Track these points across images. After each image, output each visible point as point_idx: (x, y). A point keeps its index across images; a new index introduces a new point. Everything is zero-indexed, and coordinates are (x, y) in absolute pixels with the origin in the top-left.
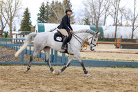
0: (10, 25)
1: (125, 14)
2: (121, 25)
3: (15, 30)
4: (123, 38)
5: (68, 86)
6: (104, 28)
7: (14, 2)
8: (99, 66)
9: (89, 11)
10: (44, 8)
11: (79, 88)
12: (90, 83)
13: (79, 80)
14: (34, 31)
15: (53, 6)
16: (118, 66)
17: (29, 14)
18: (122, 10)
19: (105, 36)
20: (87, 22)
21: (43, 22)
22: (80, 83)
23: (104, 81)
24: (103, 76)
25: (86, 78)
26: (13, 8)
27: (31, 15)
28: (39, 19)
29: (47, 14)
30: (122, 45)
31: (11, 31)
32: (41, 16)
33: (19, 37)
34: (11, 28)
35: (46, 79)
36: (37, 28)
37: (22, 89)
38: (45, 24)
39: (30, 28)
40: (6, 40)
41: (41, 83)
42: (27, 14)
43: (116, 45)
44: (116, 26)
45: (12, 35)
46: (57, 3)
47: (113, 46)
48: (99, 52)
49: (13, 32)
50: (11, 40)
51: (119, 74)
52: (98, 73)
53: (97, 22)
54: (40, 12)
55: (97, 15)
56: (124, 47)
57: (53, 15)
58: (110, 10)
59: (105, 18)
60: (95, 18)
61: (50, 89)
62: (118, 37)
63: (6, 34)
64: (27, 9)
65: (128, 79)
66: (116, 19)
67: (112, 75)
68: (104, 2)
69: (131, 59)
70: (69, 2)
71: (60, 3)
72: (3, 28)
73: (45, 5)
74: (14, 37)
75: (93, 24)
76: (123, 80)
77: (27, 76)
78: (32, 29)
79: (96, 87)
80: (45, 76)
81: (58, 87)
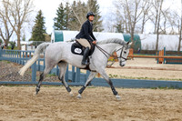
0: (18, 33)
1: (169, 18)
2: (165, 33)
3: (24, 40)
4: (167, 49)
5: (94, 113)
6: (141, 36)
7: (23, 3)
8: (136, 87)
9: (122, 14)
10: (62, 11)
11: (109, 116)
12: (123, 109)
13: (109, 105)
14: (49, 41)
15: (75, 8)
16: (160, 87)
17: (42, 18)
18: (165, 13)
19: (144, 48)
20: (119, 29)
21: (62, 29)
22: (110, 109)
23: (141, 106)
24: (140, 100)
25: (118, 103)
26: (22, 11)
27: (45, 20)
28: (56, 25)
29: (67, 18)
30: (166, 59)
31: (19, 40)
32: (59, 20)
33: (29, 49)
34: (19, 37)
35: (65, 104)
36: (53, 37)
37: (34, 117)
38: (64, 32)
39: (44, 36)
40: (12, 53)
41: (59, 109)
42: (40, 19)
43: (157, 59)
44: (158, 34)
45: (20, 45)
46: (79, 3)
47: (154, 61)
48: (136, 68)
49: (22, 42)
50: (19, 53)
51: (162, 97)
52: (134, 96)
53: (133, 29)
54: (57, 16)
55: (133, 19)
56: (169, 61)
57: (74, 19)
58: (150, 14)
59: (144, 24)
60: (130, 23)
61: (70, 118)
62: (161, 48)
63: (13, 44)
64: (40, 12)
65: (174, 105)
66: (157, 25)
67: (152, 99)
68: (142, 3)
69: (178, 78)
70: (95, 2)
71: (84, 5)
72: (9, 37)
73: (65, 7)
74: (23, 48)
75: (128, 32)
76: (167, 106)
77: (40, 100)
78: (47, 39)
79: (131, 114)
80: (65, 100)
81: (81, 114)
